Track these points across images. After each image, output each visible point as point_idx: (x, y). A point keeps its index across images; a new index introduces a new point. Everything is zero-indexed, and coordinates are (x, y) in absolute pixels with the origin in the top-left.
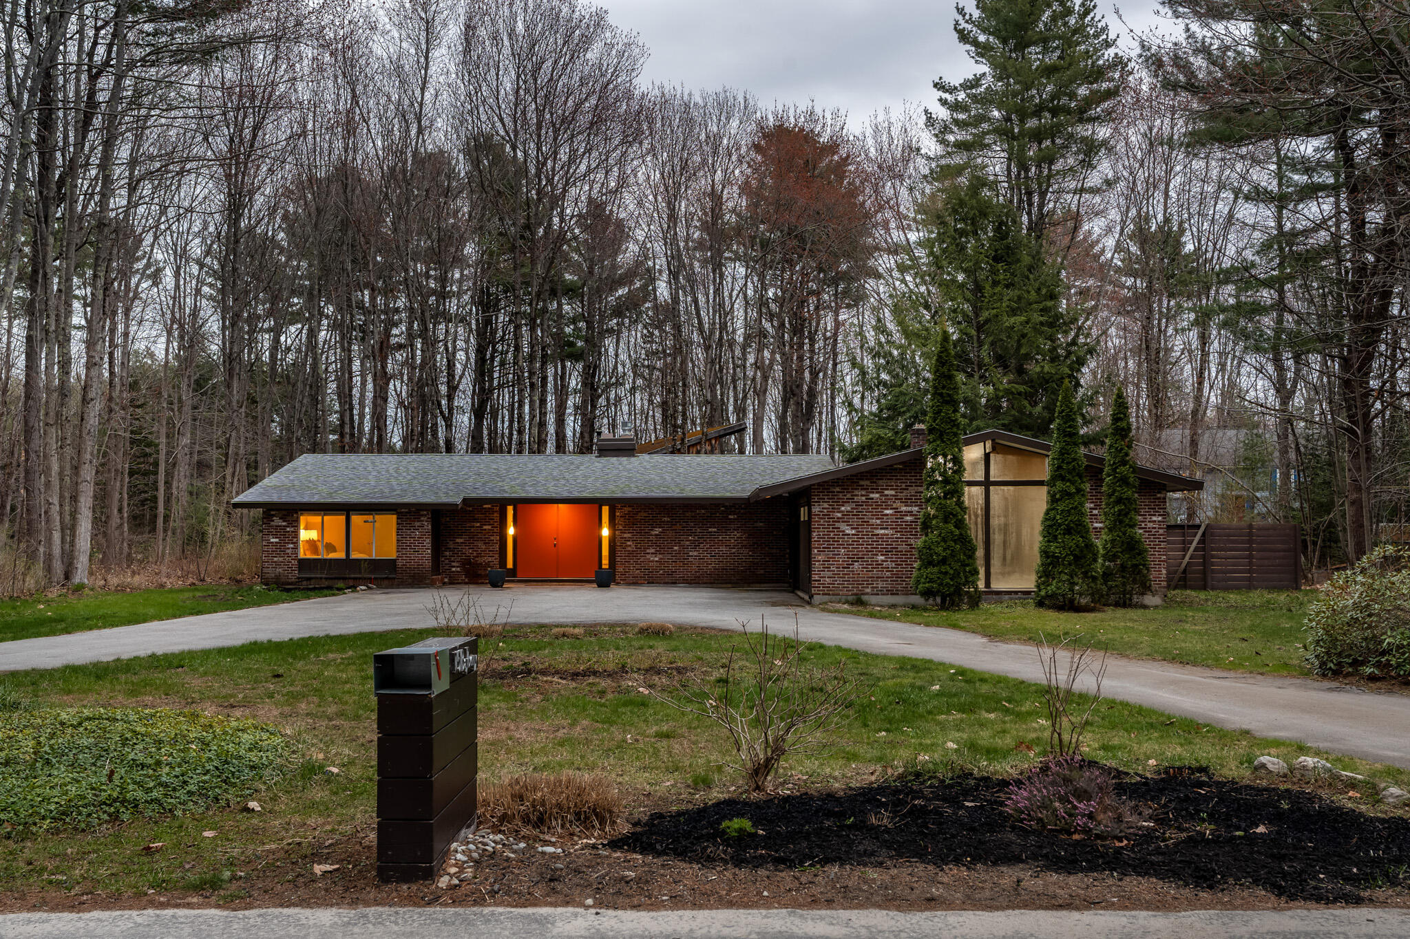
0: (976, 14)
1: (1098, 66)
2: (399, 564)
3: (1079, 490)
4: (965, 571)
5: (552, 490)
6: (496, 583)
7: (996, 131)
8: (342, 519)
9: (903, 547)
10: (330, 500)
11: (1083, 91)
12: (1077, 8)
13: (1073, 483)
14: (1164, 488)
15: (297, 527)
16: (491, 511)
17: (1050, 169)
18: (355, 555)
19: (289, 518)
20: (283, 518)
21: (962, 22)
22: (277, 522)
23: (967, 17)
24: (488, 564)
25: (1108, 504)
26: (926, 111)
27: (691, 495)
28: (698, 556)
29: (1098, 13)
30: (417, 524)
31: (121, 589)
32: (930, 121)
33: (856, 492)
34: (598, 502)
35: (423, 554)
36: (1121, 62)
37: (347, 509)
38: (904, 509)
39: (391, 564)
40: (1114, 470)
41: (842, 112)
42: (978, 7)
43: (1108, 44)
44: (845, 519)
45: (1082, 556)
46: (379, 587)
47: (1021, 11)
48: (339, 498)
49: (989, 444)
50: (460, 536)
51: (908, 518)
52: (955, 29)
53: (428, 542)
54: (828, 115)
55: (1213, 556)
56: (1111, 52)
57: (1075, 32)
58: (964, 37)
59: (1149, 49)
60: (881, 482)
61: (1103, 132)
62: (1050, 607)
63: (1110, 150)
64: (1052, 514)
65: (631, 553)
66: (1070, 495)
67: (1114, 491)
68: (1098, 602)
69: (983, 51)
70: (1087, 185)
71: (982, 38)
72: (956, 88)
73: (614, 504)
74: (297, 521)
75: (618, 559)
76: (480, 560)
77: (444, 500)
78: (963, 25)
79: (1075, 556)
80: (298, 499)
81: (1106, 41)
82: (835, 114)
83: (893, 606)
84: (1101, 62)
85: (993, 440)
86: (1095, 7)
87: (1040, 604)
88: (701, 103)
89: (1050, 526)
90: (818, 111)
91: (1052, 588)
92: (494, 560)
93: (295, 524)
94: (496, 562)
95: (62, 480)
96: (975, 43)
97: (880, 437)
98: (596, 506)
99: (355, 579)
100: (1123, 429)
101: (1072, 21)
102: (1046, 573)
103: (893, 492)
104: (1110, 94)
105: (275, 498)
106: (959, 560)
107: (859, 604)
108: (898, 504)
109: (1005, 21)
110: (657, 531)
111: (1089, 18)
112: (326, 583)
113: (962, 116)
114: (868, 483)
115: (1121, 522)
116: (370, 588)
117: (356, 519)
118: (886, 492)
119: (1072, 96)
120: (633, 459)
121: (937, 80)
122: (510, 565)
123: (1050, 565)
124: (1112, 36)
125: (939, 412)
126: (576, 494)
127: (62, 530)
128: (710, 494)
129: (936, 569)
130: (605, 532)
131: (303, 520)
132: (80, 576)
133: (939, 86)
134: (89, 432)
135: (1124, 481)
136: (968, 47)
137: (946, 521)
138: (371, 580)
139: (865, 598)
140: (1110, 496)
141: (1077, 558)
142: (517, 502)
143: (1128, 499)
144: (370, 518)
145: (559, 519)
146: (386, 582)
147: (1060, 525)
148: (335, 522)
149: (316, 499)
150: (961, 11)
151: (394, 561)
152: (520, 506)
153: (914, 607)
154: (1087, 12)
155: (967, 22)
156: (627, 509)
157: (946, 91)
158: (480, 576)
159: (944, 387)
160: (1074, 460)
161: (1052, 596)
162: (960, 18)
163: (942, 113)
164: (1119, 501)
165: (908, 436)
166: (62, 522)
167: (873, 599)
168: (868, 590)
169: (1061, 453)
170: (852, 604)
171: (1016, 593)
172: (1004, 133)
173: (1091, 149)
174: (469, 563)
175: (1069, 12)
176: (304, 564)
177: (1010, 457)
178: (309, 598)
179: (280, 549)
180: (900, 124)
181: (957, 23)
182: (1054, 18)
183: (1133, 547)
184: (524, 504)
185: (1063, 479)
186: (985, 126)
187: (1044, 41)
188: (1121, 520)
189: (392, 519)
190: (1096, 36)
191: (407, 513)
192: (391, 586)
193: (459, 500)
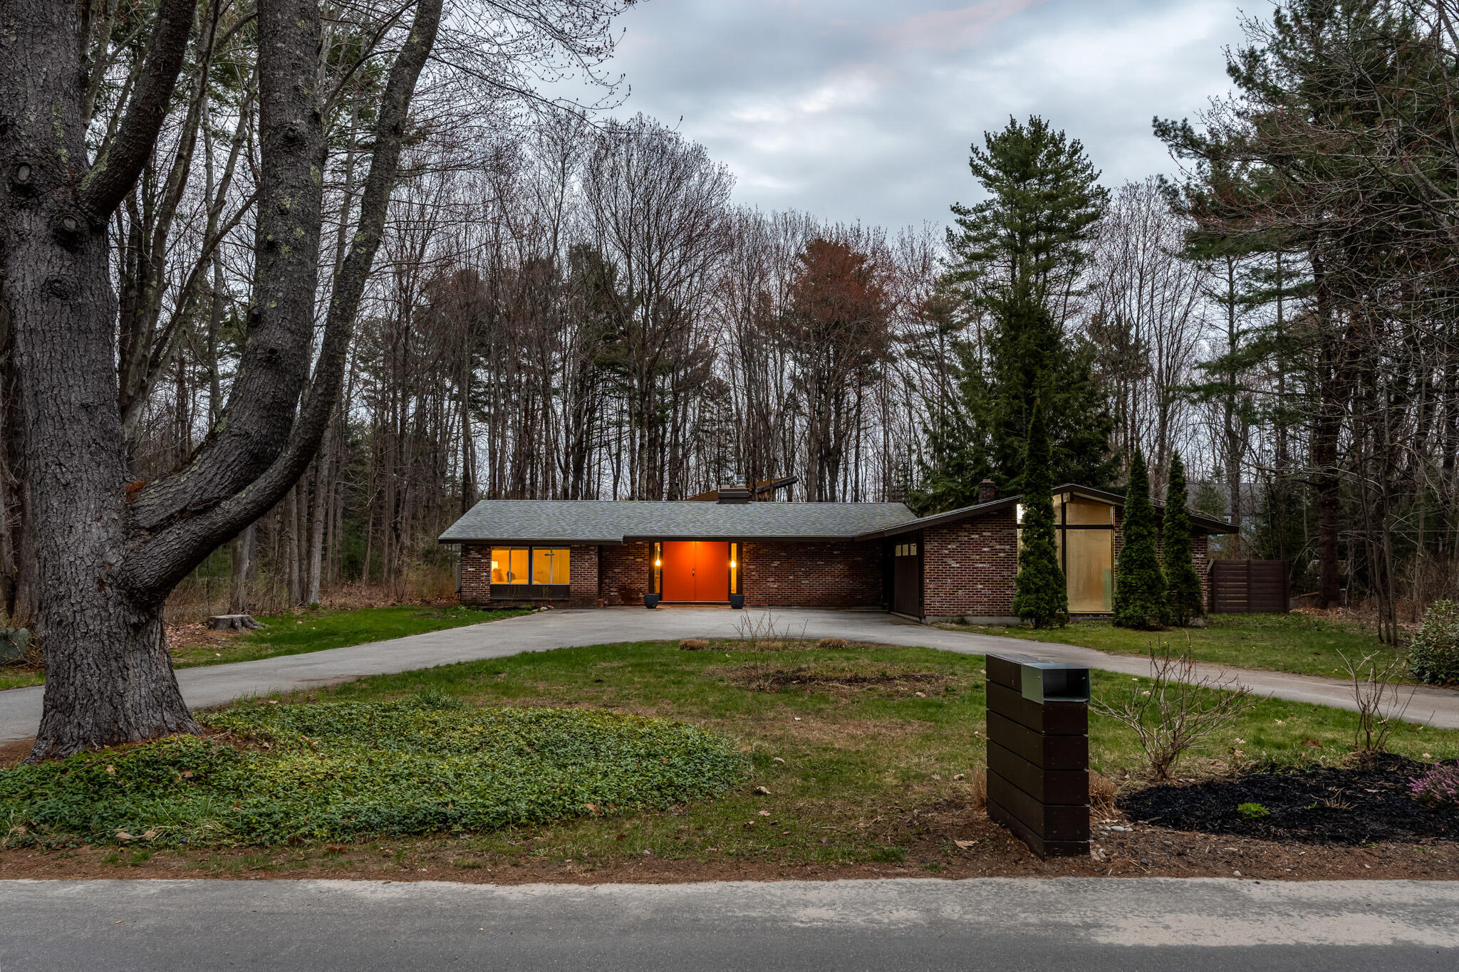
0: (988, 153)
1: (1084, 195)
2: (572, 589)
3: (1150, 533)
4: (1057, 597)
5: (692, 532)
6: (651, 605)
7: (1004, 245)
8: (526, 552)
9: (998, 578)
10: (516, 537)
11: (1072, 215)
12: (1067, 149)
13: (1145, 527)
14: (1206, 532)
15: (490, 559)
16: (642, 547)
17: (1045, 277)
18: (535, 583)
19: (484, 552)
20: (478, 552)
21: (975, 159)
22: (474, 554)
23: (980, 155)
24: (640, 590)
25: (1167, 544)
26: (948, 229)
27: (805, 534)
28: (810, 584)
29: (1083, 153)
30: (587, 557)
31: (343, 608)
32: (950, 236)
33: (960, 534)
34: (728, 540)
35: (591, 581)
36: (1102, 192)
37: (530, 545)
38: (998, 547)
39: (566, 589)
40: (1173, 517)
41: (883, 229)
42: (988, 148)
43: (1092, 178)
44: (952, 554)
45: (1153, 586)
46: (556, 608)
47: (1026, 150)
48: (525, 536)
49: (1066, 496)
50: (617, 567)
51: (1002, 555)
52: (971, 165)
53: (595, 571)
54: (871, 233)
55: (1219, 587)
56: (1094, 184)
57: (1067, 167)
58: (977, 170)
59: (1166, 182)
60: (980, 526)
61: (1084, 247)
62: (1127, 627)
63: (1092, 261)
64: (1128, 552)
65: (755, 581)
66: (1144, 537)
67: (1174, 534)
68: (1164, 623)
69: (990, 182)
70: (1073, 289)
71: (991, 172)
72: (969, 212)
73: (741, 541)
74: (490, 554)
75: (745, 586)
76: (633, 586)
77: (609, 537)
78: (977, 161)
79: (1148, 585)
80: (491, 537)
81: (1091, 175)
82: (877, 231)
83: (990, 625)
84: (1086, 192)
85: (1071, 493)
86: (1081, 148)
87: (1118, 625)
88: (771, 220)
89: (1126, 562)
90: (863, 230)
91: (1130, 611)
92: (645, 586)
93: (488, 556)
94: (647, 588)
95: (299, 520)
96: (986, 176)
97: (952, 489)
98: (726, 544)
99: (537, 601)
100: (1180, 484)
101: (1063, 159)
102: (1122, 601)
103: (989, 534)
104: (1094, 217)
105: (472, 536)
106: (1053, 589)
107: (962, 623)
108: (993, 543)
109: (1012, 159)
110: (776, 564)
111: (1076, 157)
112: (513, 605)
113: (973, 234)
114: (969, 526)
115: (1179, 558)
116: (549, 609)
117: (538, 553)
118: (984, 534)
119: (1064, 218)
120: (747, 506)
121: (954, 205)
122: (658, 590)
123: (1125, 593)
124: (1096, 172)
125: (1035, 470)
126: (713, 534)
127: (300, 560)
128: (821, 534)
129: (1034, 596)
130: (733, 564)
131: (496, 553)
132: (314, 598)
133: (956, 209)
134: (322, 482)
135: (1181, 526)
136: (980, 179)
137: (1040, 557)
138: (550, 603)
139: (967, 618)
140: (1169, 538)
141: (1150, 588)
142: (663, 540)
143: (1184, 540)
144: (549, 552)
145: (696, 555)
146: (562, 604)
147: (1135, 561)
148: (520, 555)
149: (505, 536)
150: (975, 150)
151: (568, 586)
152: (665, 543)
153: (1008, 626)
154: (1075, 152)
155: (980, 159)
156: (751, 546)
157: (962, 214)
158: (632, 599)
159: (1038, 450)
160: (1146, 508)
161: (1128, 618)
162: (974, 155)
163: (959, 231)
164: (1178, 542)
165: (977, 488)
166: (299, 555)
167: (974, 620)
168: (970, 612)
169: (1135, 503)
170: (957, 623)
171: (1088, 615)
172: (1008, 244)
173: (1078, 259)
174: (625, 589)
175: (1060, 152)
176: (495, 589)
177: (1082, 506)
178: (511, 616)
179: (476, 576)
180: (921, 240)
181: (972, 160)
182: (1049, 157)
183: (1189, 579)
184: (668, 540)
185: (1137, 524)
186: (994, 241)
187: (1042, 174)
188: (1179, 557)
189: (566, 553)
190: (1083, 170)
191: (578, 548)
192: (565, 608)
193: (620, 538)
